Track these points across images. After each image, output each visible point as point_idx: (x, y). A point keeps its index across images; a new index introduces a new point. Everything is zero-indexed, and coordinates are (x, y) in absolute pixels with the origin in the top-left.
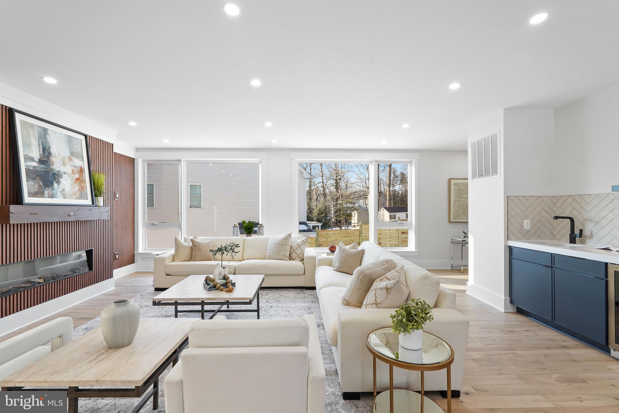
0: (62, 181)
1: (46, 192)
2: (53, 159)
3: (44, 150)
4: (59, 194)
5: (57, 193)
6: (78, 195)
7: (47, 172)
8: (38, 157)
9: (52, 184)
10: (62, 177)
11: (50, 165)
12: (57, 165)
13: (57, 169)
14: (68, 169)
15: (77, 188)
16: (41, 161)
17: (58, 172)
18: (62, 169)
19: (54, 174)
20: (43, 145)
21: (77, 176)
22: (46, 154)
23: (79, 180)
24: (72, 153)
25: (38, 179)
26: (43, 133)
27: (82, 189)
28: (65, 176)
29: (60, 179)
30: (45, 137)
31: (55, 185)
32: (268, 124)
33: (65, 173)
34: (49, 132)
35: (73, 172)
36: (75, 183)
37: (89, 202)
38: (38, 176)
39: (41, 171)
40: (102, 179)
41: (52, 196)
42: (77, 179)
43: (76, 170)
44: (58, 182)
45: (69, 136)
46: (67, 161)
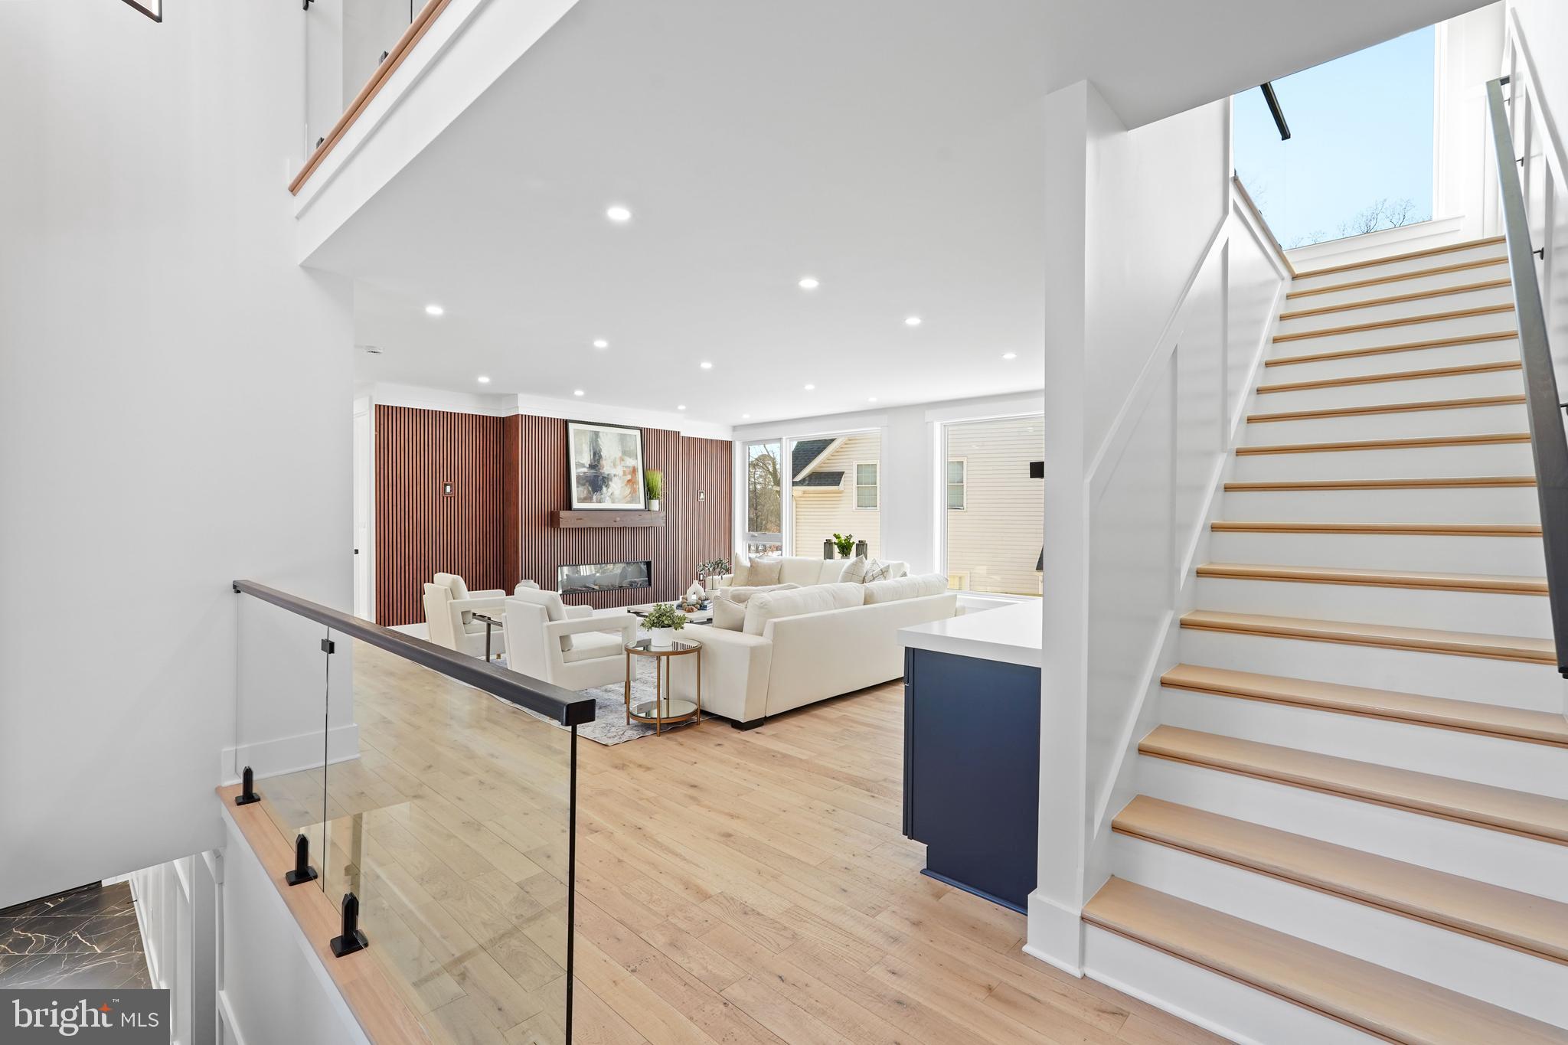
0: (612, 484)
1: (594, 497)
2: (603, 462)
3: (594, 454)
4: (608, 498)
5: (605, 498)
6: (628, 499)
7: (596, 477)
8: (589, 462)
9: (601, 488)
10: (611, 480)
11: (599, 469)
12: (607, 468)
13: (607, 473)
14: (619, 471)
15: (628, 491)
16: (592, 467)
17: (608, 475)
18: (613, 472)
19: (604, 477)
20: (593, 449)
21: (629, 477)
22: (597, 458)
23: (631, 482)
24: (624, 453)
25: (587, 484)
26: (594, 437)
27: (634, 491)
28: (615, 479)
29: (610, 483)
30: (597, 441)
31: (604, 489)
32: (810, 387)
33: (615, 475)
34: (601, 434)
35: (625, 474)
36: (626, 485)
37: (641, 506)
38: (587, 481)
39: (590, 477)
40: (657, 478)
41: (600, 501)
42: (629, 481)
43: (628, 470)
44: (607, 486)
45: (621, 434)
46: (618, 462)
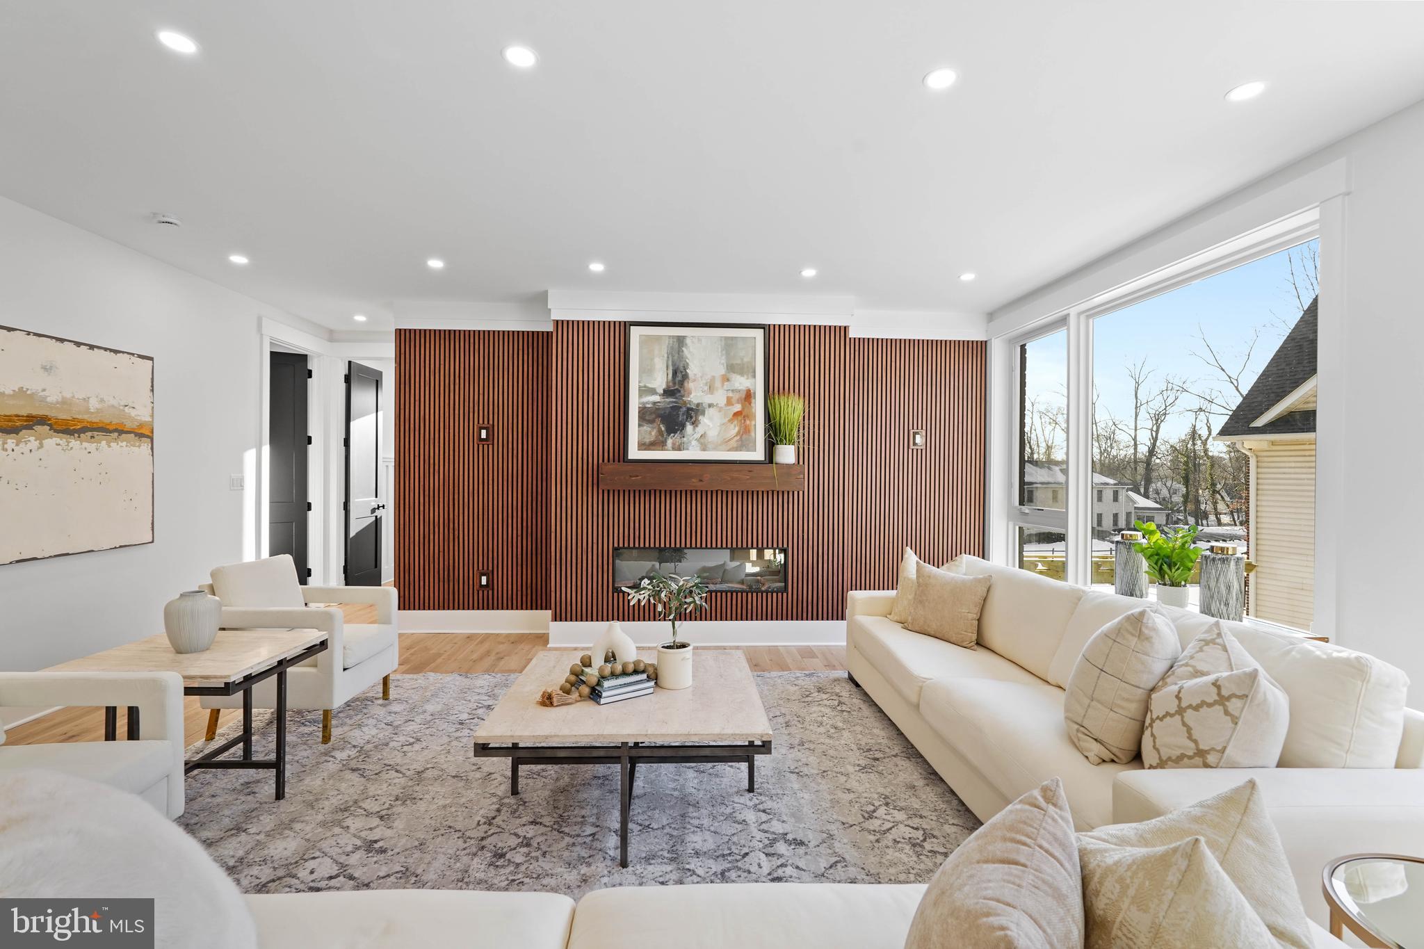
0: (704, 420)
1: (670, 442)
2: (690, 385)
3: (675, 373)
4: (694, 443)
5: (690, 442)
6: (733, 443)
7: (676, 408)
8: (664, 386)
9: (683, 426)
10: (703, 413)
11: (683, 396)
12: (695, 394)
13: (696, 401)
14: (719, 398)
15: (734, 430)
16: (668, 393)
17: (698, 405)
18: (707, 399)
19: (689, 409)
20: (674, 364)
21: (738, 407)
22: (679, 378)
23: (742, 416)
24: (731, 368)
25: (658, 421)
26: (676, 345)
27: (746, 431)
28: (710, 412)
29: (701, 418)
30: (680, 351)
31: (689, 428)
33: (710, 406)
34: (688, 341)
35: (729, 402)
36: (731, 421)
37: (759, 454)
38: (659, 416)
39: (665, 409)
40: (793, 409)
41: (679, 448)
42: (736, 414)
43: (736, 396)
44: (695, 424)
45: (726, 338)
46: (718, 384)
